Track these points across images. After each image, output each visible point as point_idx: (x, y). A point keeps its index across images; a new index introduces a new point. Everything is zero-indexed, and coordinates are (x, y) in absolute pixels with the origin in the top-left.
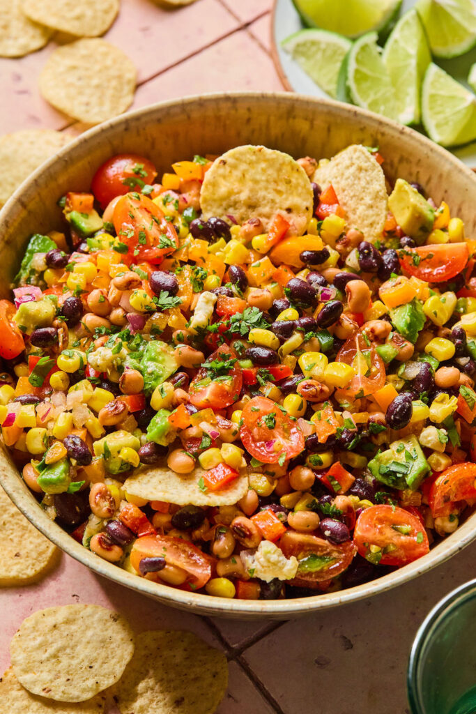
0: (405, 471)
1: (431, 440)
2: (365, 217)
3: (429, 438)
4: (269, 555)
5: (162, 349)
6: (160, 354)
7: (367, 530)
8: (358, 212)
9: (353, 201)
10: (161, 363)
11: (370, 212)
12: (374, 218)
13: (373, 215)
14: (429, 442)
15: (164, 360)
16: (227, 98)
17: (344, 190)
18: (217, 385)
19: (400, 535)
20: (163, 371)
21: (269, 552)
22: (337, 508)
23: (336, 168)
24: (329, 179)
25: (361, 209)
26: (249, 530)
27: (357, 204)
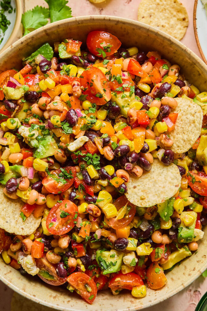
0: (106, 267)
1: (127, 262)
2: (178, 141)
3: (126, 261)
4: (27, 264)
5: (51, 143)
6: (48, 145)
7: (72, 281)
8: (178, 135)
9: (180, 129)
10: (46, 150)
11: (182, 142)
12: (181, 146)
13: (182, 144)
14: (126, 262)
15: (48, 149)
16: (169, 40)
17: (182, 121)
18: (54, 183)
19: (85, 291)
20: (44, 154)
21: (28, 263)
22: (68, 264)
23: (187, 107)
24: (181, 109)
25: (180, 136)
26: (27, 249)
27: (181, 132)
